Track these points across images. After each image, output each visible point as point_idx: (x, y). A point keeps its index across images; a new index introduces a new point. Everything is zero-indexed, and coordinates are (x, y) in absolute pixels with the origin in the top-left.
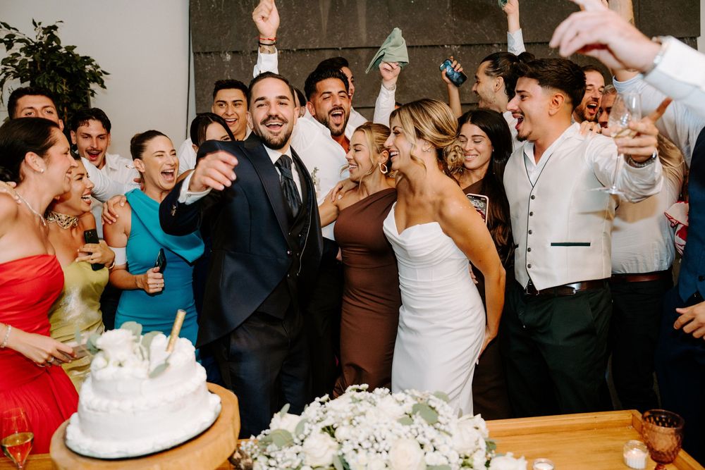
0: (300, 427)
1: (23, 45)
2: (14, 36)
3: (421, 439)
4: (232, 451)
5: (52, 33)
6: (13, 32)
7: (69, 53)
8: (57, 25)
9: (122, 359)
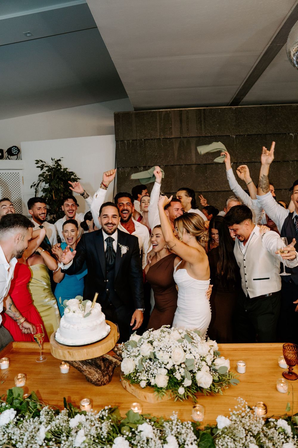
0: (140, 340)
1: (47, 168)
2: (44, 165)
3: (185, 348)
4: (113, 347)
5: (58, 163)
6: (44, 163)
7: (64, 171)
8: (61, 159)
9: (75, 310)
